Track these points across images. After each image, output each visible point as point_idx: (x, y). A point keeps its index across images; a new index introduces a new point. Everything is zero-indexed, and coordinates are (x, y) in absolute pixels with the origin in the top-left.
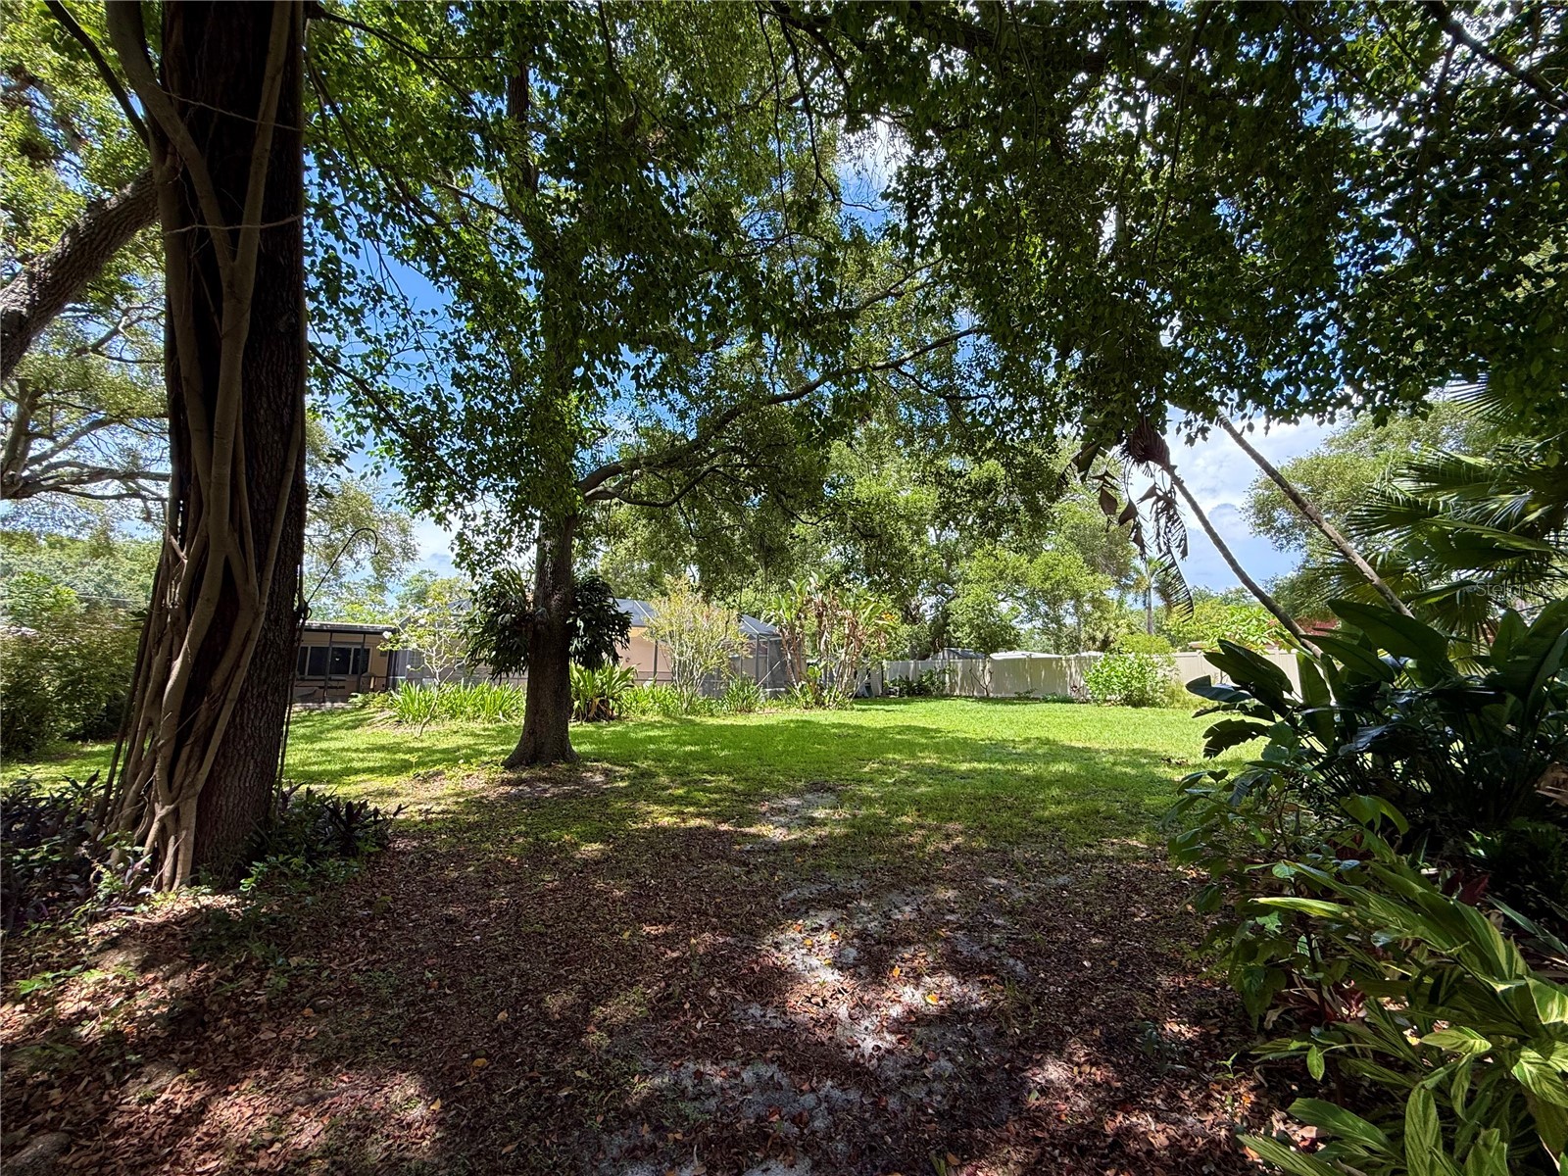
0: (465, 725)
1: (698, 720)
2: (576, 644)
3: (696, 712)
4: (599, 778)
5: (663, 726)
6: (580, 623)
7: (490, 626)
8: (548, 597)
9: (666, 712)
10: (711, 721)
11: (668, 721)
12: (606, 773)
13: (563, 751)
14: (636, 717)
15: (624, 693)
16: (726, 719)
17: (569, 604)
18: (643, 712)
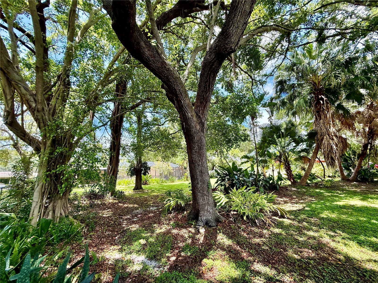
0: (122, 186)
1: (163, 184)
2: (143, 172)
3: (163, 183)
4: (146, 191)
5: (157, 185)
6: (143, 169)
7: (130, 169)
8: (138, 165)
9: (158, 183)
10: (165, 184)
11: (158, 184)
12: (148, 191)
13: (141, 188)
14: (152, 184)
15: (150, 180)
16: (169, 183)
17: (141, 166)
18: (153, 183)
